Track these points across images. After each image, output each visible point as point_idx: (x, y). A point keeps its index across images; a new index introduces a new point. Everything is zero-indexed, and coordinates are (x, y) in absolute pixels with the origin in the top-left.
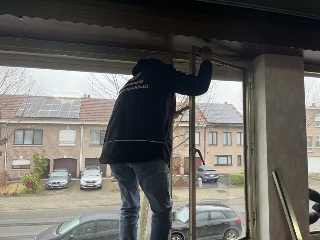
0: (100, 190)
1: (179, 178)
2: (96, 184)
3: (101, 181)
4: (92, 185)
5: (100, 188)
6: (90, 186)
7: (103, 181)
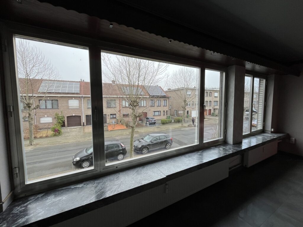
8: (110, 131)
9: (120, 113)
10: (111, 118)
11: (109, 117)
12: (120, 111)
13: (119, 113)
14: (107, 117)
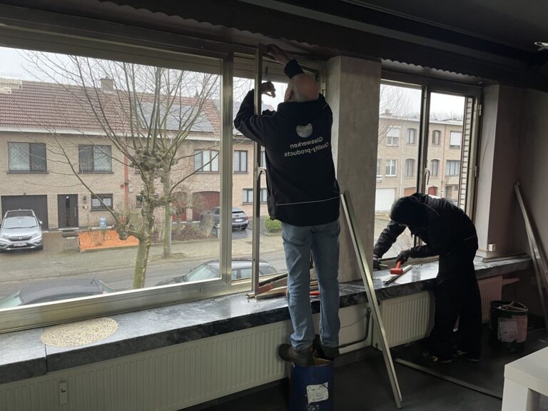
0: (41, 251)
1: (184, 226)
2: (31, 242)
3: (40, 236)
4: (24, 243)
5: (39, 249)
6: (19, 245)
7: (44, 236)
8: (88, 251)
9: (127, 191)
10: (94, 209)
11: (88, 205)
12: (126, 184)
13: (122, 192)
14: (80, 204)
